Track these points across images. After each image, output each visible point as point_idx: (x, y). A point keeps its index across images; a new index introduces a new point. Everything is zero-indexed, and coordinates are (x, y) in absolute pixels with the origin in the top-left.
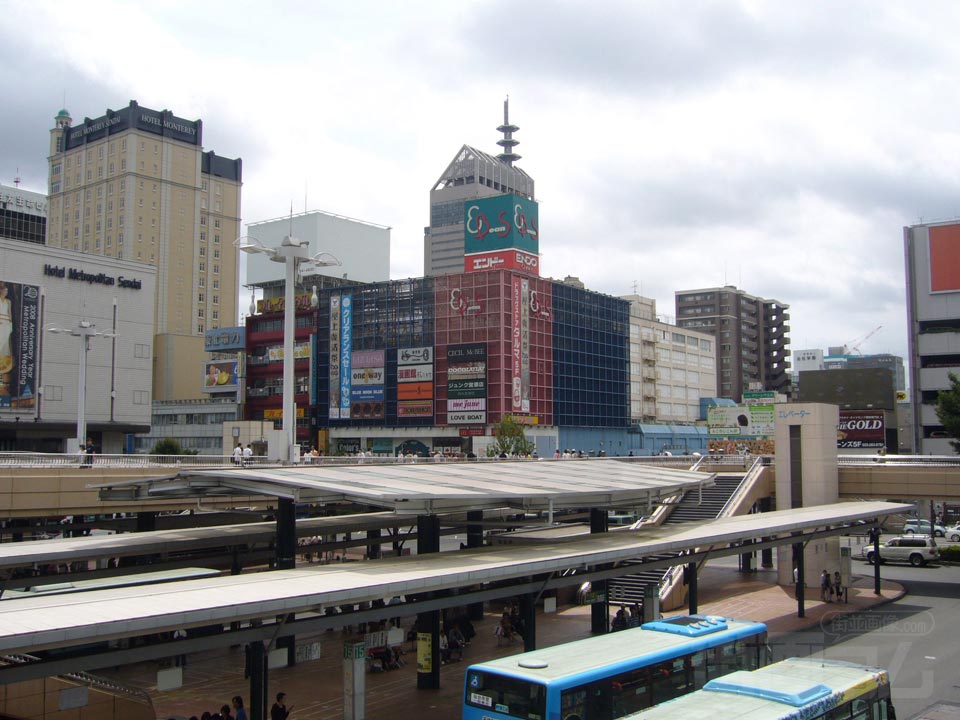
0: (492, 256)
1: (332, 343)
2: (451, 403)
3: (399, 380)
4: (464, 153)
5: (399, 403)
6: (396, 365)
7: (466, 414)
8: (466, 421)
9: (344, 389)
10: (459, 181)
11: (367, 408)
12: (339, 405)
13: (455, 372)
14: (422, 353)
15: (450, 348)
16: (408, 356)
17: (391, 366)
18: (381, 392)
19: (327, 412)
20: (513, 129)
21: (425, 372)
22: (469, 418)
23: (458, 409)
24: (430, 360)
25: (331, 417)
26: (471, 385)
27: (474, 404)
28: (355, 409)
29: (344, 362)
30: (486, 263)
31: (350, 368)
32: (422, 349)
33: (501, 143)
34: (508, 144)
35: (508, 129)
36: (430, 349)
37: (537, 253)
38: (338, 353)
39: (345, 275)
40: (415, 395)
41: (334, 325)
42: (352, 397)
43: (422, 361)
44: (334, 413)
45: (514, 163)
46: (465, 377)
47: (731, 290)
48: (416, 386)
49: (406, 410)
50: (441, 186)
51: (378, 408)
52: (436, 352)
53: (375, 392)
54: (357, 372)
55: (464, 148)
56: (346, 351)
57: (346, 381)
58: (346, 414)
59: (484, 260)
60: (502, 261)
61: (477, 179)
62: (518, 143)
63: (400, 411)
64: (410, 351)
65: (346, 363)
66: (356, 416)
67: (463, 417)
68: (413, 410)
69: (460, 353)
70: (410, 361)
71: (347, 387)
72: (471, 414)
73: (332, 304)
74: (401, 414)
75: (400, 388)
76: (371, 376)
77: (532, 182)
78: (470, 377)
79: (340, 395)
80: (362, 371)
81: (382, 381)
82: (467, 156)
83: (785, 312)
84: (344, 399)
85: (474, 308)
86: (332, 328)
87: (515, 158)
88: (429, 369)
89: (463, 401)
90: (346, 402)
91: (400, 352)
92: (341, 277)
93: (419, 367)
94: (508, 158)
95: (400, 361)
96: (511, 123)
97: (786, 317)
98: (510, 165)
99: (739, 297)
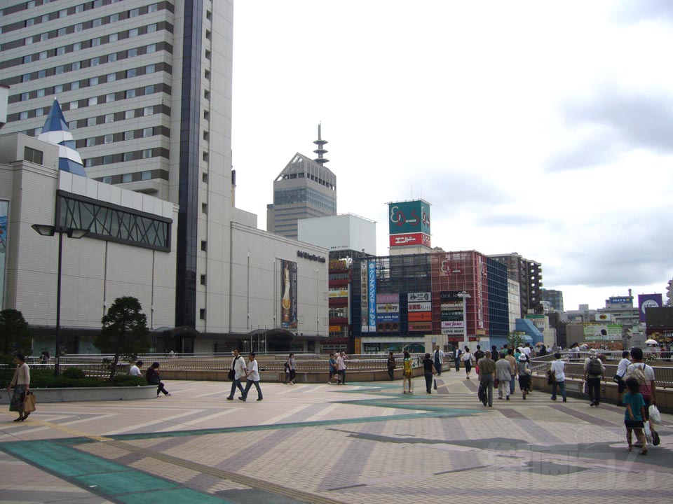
0: (408, 236)
1: (362, 289)
2: (443, 324)
3: (409, 310)
4: (297, 158)
5: (409, 323)
6: (407, 302)
7: (453, 330)
8: (454, 333)
9: (371, 315)
10: (294, 176)
11: (388, 326)
12: (368, 324)
13: (445, 306)
14: (423, 296)
15: (442, 293)
16: (415, 297)
17: (403, 302)
18: (397, 317)
19: (360, 328)
20: (324, 142)
21: (427, 306)
22: (456, 331)
23: (448, 326)
24: (430, 299)
25: (362, 331)
26: (456, 313)
27: (458, 324)
28: (379, 326)
29: (371, 300)
30: (404, 240)
31: (376, 303)
32: (424, 294)
33: (317, 152)
34: (321, 152)
35: (320, 143)
36: (429, 294)
37: (429, 234)
38: (367, 294)
39: (363, 250)
40: (420, 319)
41: (364, 279)
42: (376, 320)
43: (424, 300)
44: (364, 328)
45: (324, 165)
46: (451, 309)
47: (516, 255)
48: (420, 314)
49: (414, 327)
50: (280, 178)
51: (395, 326)
52: (433, 295)
53: (393, 317)
54: (381, 306)
55: (297, 154)
56: (372, 294)
57: (372, 310)
58: (373, 328)
59: (403, 238)
60: (414, 239)
61: (306, 175)
62: (327, 152)
63: (410, 327)
64: (416, 294)
65: (372, 301)
66: (381, 330)
67: (452, 331)
68: (418, 327)
69: (449, 296)
70: (416, 300)
71: (373, 314)
72: (456, 329)
73: (362, 267)
74: (410, 329)
75: (409, 314)
76: (390, 308)
77: (335, 177)
78: (455, 309)
79: (369, 318)
80: (384, 305)
81: (398, 311)
82: (299, 159)
83: (539, 267)
84: (371, 321)
85: (456, 271)
86: (362, 280)
87: (325, 161)
88: (429, 304)
89: (451, 322)
90: (373, 322)
91: (409, 295)
92: (361, 251)
93: (422, 303)
94: (321, 161)
95: (409, 300)
96: (322, 139)
97: (540, 271)
98: (322, 165)
99: (519, 259)
